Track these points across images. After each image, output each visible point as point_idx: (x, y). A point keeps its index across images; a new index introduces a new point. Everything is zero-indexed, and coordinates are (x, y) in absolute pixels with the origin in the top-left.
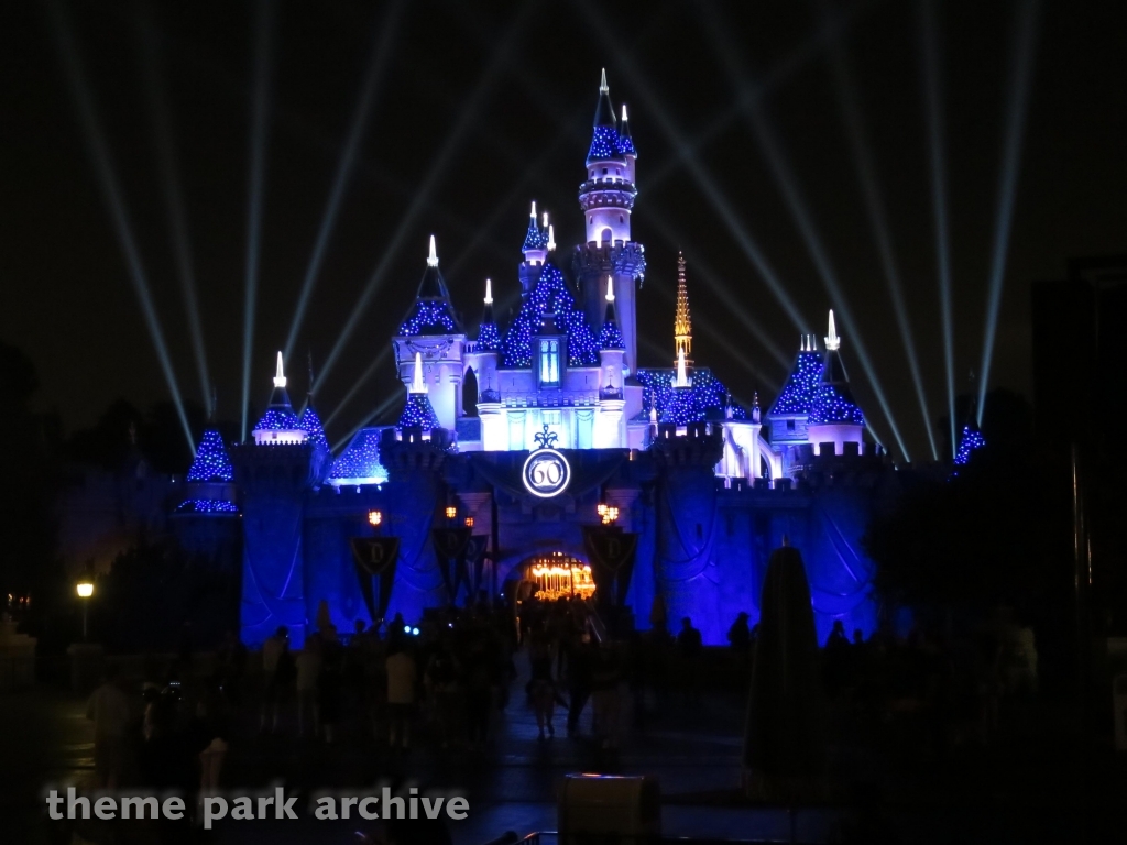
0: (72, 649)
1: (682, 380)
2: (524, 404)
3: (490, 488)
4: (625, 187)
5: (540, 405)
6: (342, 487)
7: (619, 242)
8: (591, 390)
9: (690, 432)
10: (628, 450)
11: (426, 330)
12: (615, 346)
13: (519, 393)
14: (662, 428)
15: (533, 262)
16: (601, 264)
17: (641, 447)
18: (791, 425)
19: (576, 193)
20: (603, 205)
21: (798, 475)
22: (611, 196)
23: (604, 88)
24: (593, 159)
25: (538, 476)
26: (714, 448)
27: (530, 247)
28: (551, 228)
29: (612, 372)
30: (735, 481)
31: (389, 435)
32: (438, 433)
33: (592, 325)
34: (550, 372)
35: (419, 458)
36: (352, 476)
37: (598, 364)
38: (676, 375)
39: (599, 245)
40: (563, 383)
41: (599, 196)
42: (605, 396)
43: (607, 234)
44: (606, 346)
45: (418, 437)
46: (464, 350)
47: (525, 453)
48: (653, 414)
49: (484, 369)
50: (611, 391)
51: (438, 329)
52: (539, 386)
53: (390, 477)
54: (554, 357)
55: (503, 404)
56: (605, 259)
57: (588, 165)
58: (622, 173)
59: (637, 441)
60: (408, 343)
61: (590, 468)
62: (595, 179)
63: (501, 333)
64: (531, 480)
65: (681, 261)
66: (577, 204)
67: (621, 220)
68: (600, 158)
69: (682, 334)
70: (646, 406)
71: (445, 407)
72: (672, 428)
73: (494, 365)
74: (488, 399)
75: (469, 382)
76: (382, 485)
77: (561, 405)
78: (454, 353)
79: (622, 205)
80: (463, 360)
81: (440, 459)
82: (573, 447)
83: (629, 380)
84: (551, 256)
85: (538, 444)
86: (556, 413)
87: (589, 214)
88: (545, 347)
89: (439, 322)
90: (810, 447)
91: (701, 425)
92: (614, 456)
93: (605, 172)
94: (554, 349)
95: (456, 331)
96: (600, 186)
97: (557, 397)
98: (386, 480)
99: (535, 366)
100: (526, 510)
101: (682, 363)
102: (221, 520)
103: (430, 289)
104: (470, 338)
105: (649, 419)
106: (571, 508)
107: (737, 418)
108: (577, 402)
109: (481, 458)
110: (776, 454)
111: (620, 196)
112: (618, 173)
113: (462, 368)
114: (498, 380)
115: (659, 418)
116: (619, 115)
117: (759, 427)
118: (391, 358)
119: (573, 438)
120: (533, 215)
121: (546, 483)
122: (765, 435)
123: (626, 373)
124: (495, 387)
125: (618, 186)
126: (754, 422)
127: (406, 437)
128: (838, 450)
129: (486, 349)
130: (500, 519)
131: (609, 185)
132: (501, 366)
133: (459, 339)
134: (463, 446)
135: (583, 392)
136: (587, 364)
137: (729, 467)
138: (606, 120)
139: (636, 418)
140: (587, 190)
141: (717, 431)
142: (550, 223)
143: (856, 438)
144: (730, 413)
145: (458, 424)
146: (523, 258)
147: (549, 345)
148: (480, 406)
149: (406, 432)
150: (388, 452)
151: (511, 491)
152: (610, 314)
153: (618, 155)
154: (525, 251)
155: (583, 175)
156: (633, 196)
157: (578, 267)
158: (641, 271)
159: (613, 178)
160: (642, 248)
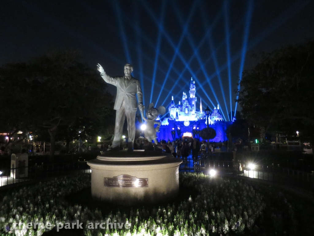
3: (180, 125)
4: (194, 91)
5: (185, 116)
7: (194, 97)
8: (191, 114)
9: (202, 119)
11: (172, 107)
12: (194, 109)
13: (183, 114)
14: (199, 118)
17: (197, 120)
18: (213, 117)
21: (215, 123)
22: (193, 92)
23: (192, 80)
28: (186, 96)
29: (194, 111)
31: (169, 119)
32: (174, 119)
34: (187, 112)
35: (172, 122)
38: (201, 112)
40: (188, 113)
43: (192, 96)
46: (176, 109)
47: (184, 121)
48: (198, 116)
49: (179, 112)
50: (193, 114)
51: (173, 107)
52: (185, 113)
53: (169, 124)
56: (192, 99)
59: (196, 119)
60: (170, 109)
61: (192, 123)
63: (181, 108)
64: (185, 124)
65: (201, 99)
66: (189, 93)
67: (194, 95)
69: (201, 107)
71: (175, 116)
72: (200, 118)
74: (180, 115)
75: (177, 113)
80: (176, 111)
82: (189, 120)
83: (196, 113)
84: (186, 99)
86: (187, 117)
90: (216, 120)
91: (204, 118)
92: (194, 122)
95: (175, 107)
96: (192, 91)
99: (185, 111)
100: (184, 127)
101: (201, 110)
103: (172, 103)
106: (189, 127)
109: (179, 122)
110: (212, 121)
114: (181, 113)
117: (210, 118)
120: (183, 94)
128: (219, 120)
129: (179, 109)
130: (182, 128)
131: (193, 91)
133: (176, 108)
134: (177, 120)
136: (191, 111)
138: (192, 83)
139: (196, 117)
143: (221, 119)
145: (176, 118)
147: (186, 109)
148: (178, 116)
149: (171, 119)
150: (169, 121)
151: (183, 125)
152: (193, 105)
153: (193, 87)
154: (183, 98)
155: (190, 90)
156: (195, 92)
157: (189, 100)
158: (196, 100)
159: (193, 90)
160: (196, 98)
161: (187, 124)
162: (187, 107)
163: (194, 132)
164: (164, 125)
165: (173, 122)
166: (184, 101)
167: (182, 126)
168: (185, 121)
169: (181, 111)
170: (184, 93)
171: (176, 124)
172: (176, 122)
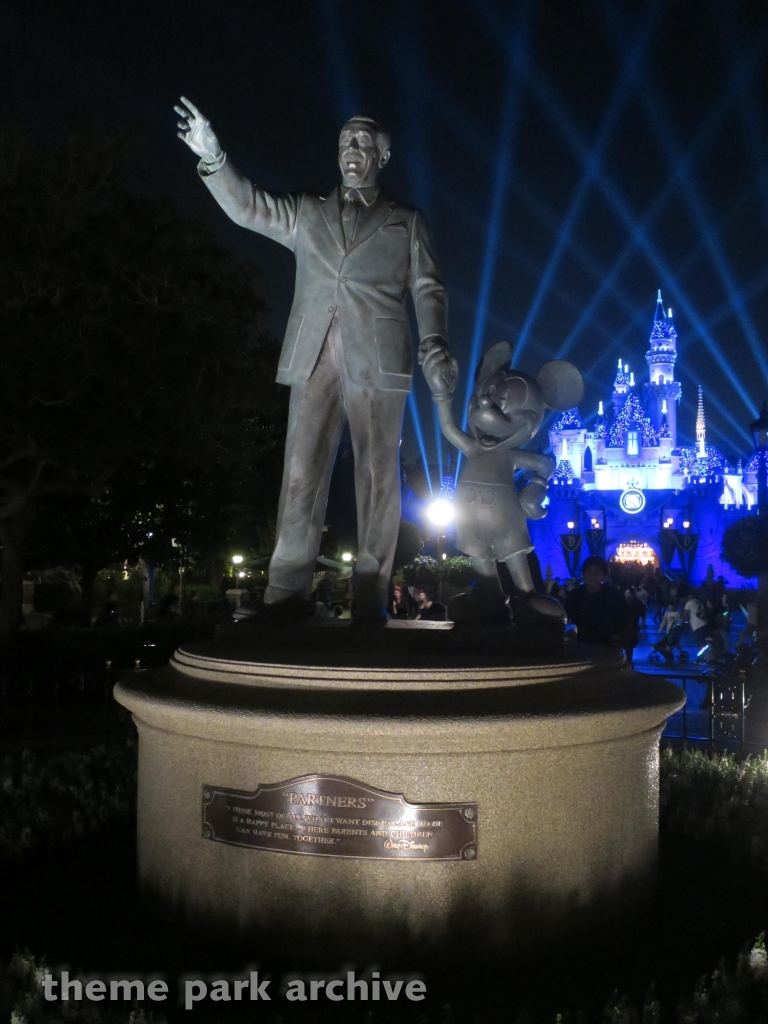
1: (702, 454)
2: (619, 465)
3: (603, 508)
5: (627, 466)
7: (668, 382)
8: (654, 459)
9: (708, 481)
10: (674, 490)
11: (566, 427)
12: (667, 436)
13: (617, 460)
14: (693, 478)
15: (620, 391)
16: (658, 393)
17: (682, 488)
19: (644, 356)
20: (656, 362)
22: (664, 356)
23: (660, 300)
24: (654, 338)
25: (628, 502)
26: (719, 489)
27: (618, 383)
28: (632, 374)
29: (666, 449)
30: (730, 506)
32: (575, 480)
33: (655, 425)
34: (633, 449)
35: (566, 493)
37: (658, 445)
38: (698, 450)
39: (657, 383)
40: (640, 455)
41: (658, 358)
42: (662, 462)
43: (661, 378)
44: (662, 436)
45: (565, 482)
46: (586, 437)
47: (620, 492)
48: (686, 471)
49: (599, 448)
50: (664, 460)
51: (572, 427)
52: (626, 456)
54: (635, 442)
55: (609, 464)
56: (661, 390)
57: (651, 341)
58: (669, 346)
59: (677, 484)
60: (557, 434)
61: (657, 501)
62: (655, 348)
63: (607, 429)
64: (624, 504)
65: (700, 390)
66: (645, 361)
67: (669, 370)
68: (658, 338)
69: (700, 428)
70: (681, 465)
71: (577, 469)
72: (698, 478)
73: (602, 446)
74: (600, 462)
75: (588, 455)
77: (639, 466)
78: (581, 438)
79: (669, 362)
80: (585, 442)
81: (577, 493)
82: (645, 488)
83: (675, 453)
84: (631, 390)
85: (628, 486)
86: (635, 471)
87: (651, 367)
88: (630, 436)
89: (573, 423)
91: (713, 477)
92: (669, 493)
93: (660, 345)
94: (635, 437)
95: (582, 428)
96: (658, 352)
97: (638, 462)
99: (625, 446)
100: (622, 519)
101: (701, 443)
104: (589, 431)
105: (683, 473)
106: (644, 519)
107: (730, 473)
108: (647, 465)
109: (596, 494)
110: (750, 491)
111: (669, 357)
112: (667, 345)
113: (584, 445)
114: (607, 453)
115: (689, 473)
116: (667, 314)
117: (741, 477)
119: (646, 484)
120: (620, 366)
121: (632, 506)
122: (745, 481)
123: (672, 449)
124: (604, 457)
125: (669, 352)
126: (739, 475)
127: (560, 483)
129: (600, 437)
130: (608, 524)
131: (663, 352)
132: (607, 446)
133: (584, 431)
134: (587, 487)
135: (650, 460)
136: (653, 445)
137: (726, 499)
138: (661, 317)
139: (678, 472)
140: (651, 354)
141: (721, 480)
142: (630, 371)
144: (727, 470)
145: (582, 474)
146: (614, 389)
147: (632, 436)
148: (595, 467)
149: (560, 480)
151: (614, 510)
152: (664, 418)
153: (667, 336)
154: (616, 385)
155: (648, 346)
156: (675, 357)
157: (646, 394)
158: (679, 396)
159: (665, 347)
160: (680, 384)
161: (633, 504)
162: (633, 426)
163: (665, 543)
165: (569, 495)
166: (623, 398)
167: (612, 515)
168: (626, 488)
169: (608, 443)
170: (620, 361)
171: (581, 503)
172: (584, 494)
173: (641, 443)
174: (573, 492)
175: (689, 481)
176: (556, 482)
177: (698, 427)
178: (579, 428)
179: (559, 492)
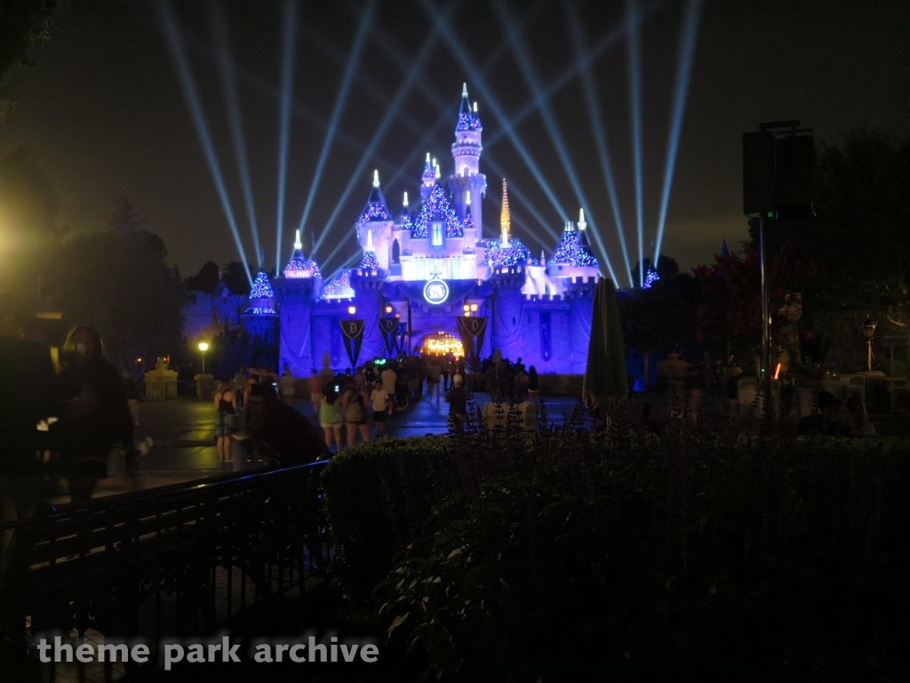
0: (197, 377)
1: (505, 245)
2: (424, 256)
3: (407, 299)
4: (476, 146)
5: (432, 257)
6: (331, 300)
7: (473, 175)
8: (458, 249)
9: (510, 271)
10: (477, 280)
11: (373, 219)
12: (471, 227)
13: (421, 251)
14: (495, 269)
15: (428, 185)
16: (463, 185)
17: (485, 278)
18: (561, 268)
19: (450, 148)
20: (465, 154)
21: (565, 293)
22: (468, 149)
23: (465, 94)
24: (459, 130)
25: (431, 293)
26: (521, 279)
27: (426, 177)
28: (438, 167)
29: (471, 239)
30: (533, 296)
31: (354, 273)
32: (380, 272)
33: (459, 216)
34: (437, 240)
35: (371, 284)
36: (336, 294)
37: (462, 236)
38: (502, 242)
39: (462, 175)
40: (444, 246)
41: (462, 150)
42: (466, 253)
43: (466, 170)
44: (466, 226)
45: (370, 274)
46: (393, 229)
47: (425, 282)
48: (491, 262)
49: (403, 239)
50: (469, 250)
51: (379, 218)
52: (431, 247)
53: (356, 294)
54: (440, 233)
55: (414, 256)
56: (466, 182)
57: (456, 134)
58: (475, 137)
59: (480, 275)
60: (364, 226)
61: (461, 290)
62: (460, 141)
63: (413, 220)
64: (428, 295)
65: (505, 184)
66: (451, 154)
67: (474, 163)
68: (463, 130)
69: (505, 220)
70: (486, 257)
71: (383, 260)
72: (500, 268)
73: (409, 236)
74: (405, 254)
75: (396, 243)
76: (352, 298)
77: (443, 257)
78: (388, 231)
79: (474, 155)
80: (392, 234)
81: (381, 285)
82: (449, 278)
83: (479, 245)
84: (438, 182)
85: (432, 276)
86: (440, 261)
87: (456, 159)
88: (435, 227)
89: (380, 215)
90: (570, 279)
91: (515, 267)
92: (472, 283)
93: (465, 137)
94: (440, 228)
95: (389, 219)
96: (463, 145)
97: (442, 253)
98: (354, 296)
99: (430, 236)
100: (426, 310)
101: (505, 235)
102: (268, 317)
103: (375, 198)
104: (395, 222)
105: (488, 264)
106: (449, 309)
107: (533, 264)
108: (451, 256)
109: (401, 285)
110: (553, 282)
111: (473, 150)
112: (472, 138)
113: (392, 237)
114: (411, 244)
115: (493, 264)
116: (472, 107)
117: (544, 269)
118: (355, 234)
119: (450, 274)
120: (428, 160)
121: (436, 297)
122: (547, 272)
123: (476, 241)
124: (409, 247)
125: (472, 145)
126: (542, 266)
127: (364, 274)
128: (585, 280)
129: (404, 228)
130: (412, 315)
131: (468, 145)
132: (412, 237)
133: (391, 223)
134: (392, 278)
135: (454, 250)
136: (457, 236)
137: (529, 290)
138: (465, 110)
139: (482, 264)
140: (456, 147)
141: (523, 270)
142: (437, 164)
143: (594, 274)
144: (530, 261)
145: (390, 267)
146: (422, 182)
147: (437, 226)
148: (401, 258)
149: (364, 271)
150: (355, 281)
151: (419, 303)
152: (468, 210)
153: (472, 129)
154: (424, 179)
155: (454, 139)
156: (481, 149)
157: (451, 187)
158: (484, 188)
159: (470, 140)
160: (485, 177)
161: (436, 295)
162: (440, 217)
163: (465, 330)
164: (334, 301)
165: (374, 286)
166: (429, 191)
167: (416, 306)
168: (429, 278)
169: (413, 232)
170: (428, 154)
171: (386, 295)
172: (388, 285)
173: (445, 234)
174: (378, 284)
175: (492, 271)
176: (360, 274)
177: (502, 219)
178: (386, 220)
179: (363, 283)
